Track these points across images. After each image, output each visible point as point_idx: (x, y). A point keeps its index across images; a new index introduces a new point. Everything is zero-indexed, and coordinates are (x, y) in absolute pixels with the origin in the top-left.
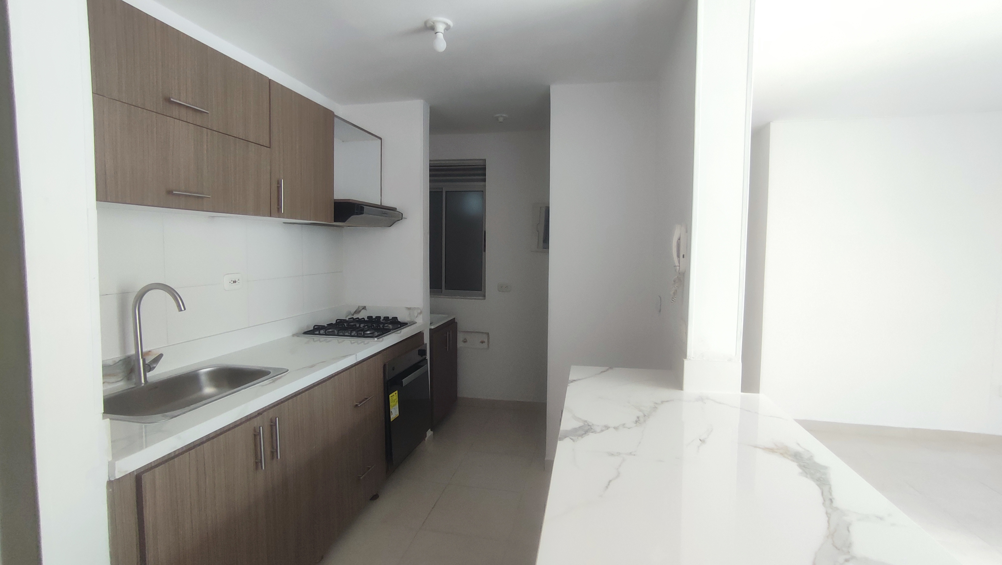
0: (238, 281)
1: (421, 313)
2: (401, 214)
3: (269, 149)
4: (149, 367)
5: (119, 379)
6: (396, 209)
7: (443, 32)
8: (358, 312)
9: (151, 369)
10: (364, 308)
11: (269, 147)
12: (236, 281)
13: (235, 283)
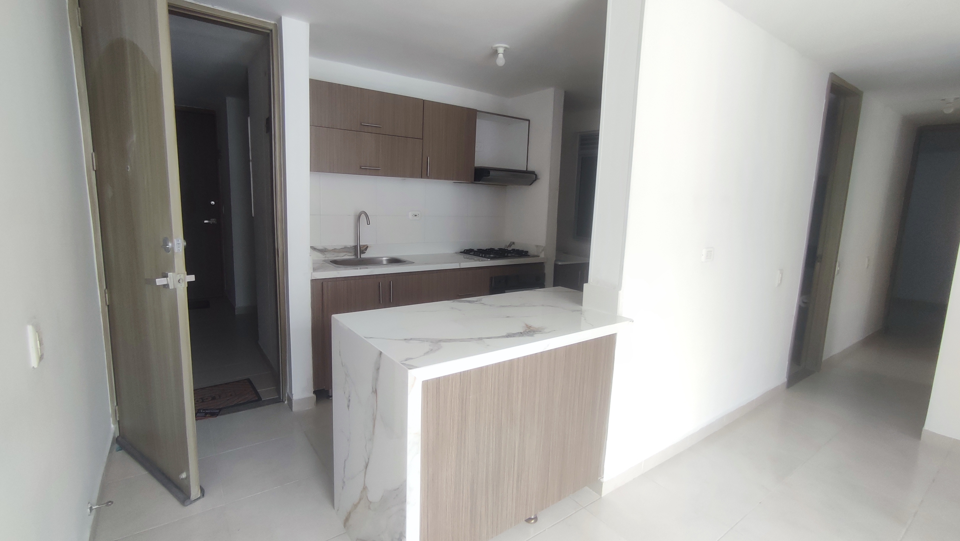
0: (418, 216)
2: (535, 176)
3: (422, 140)
4: (362, 252)
5: (352, 255)
6: (534, 172)
7: (503, 52)
8: (510, 245)
9: (364, 253)
10: (514, 243)
11: (422, 138)
12: (417, 215)
13: (416, 217)
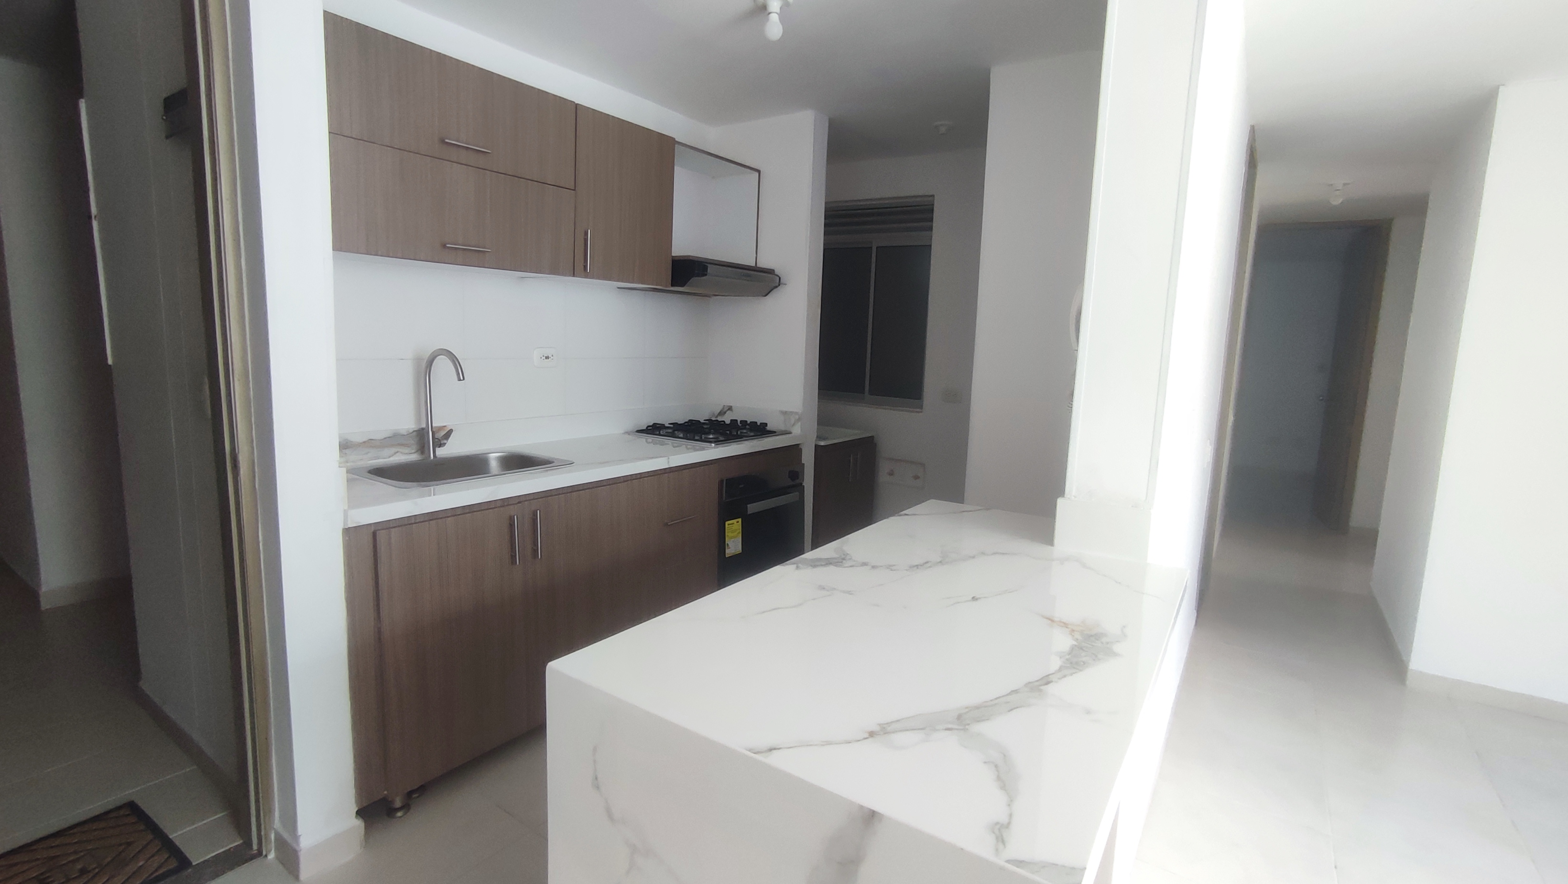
0: (552, 357)
1: (799, 420)
2: (778, 278)
3: (574, 191)
4: (439, 443)
6: (774, 270)
7: (778, 11)
8: (722, 413)
9: (440, 445)
10: (730, 408)
11: (573, 188)
12: (549, 356)
13: (547, 360)
